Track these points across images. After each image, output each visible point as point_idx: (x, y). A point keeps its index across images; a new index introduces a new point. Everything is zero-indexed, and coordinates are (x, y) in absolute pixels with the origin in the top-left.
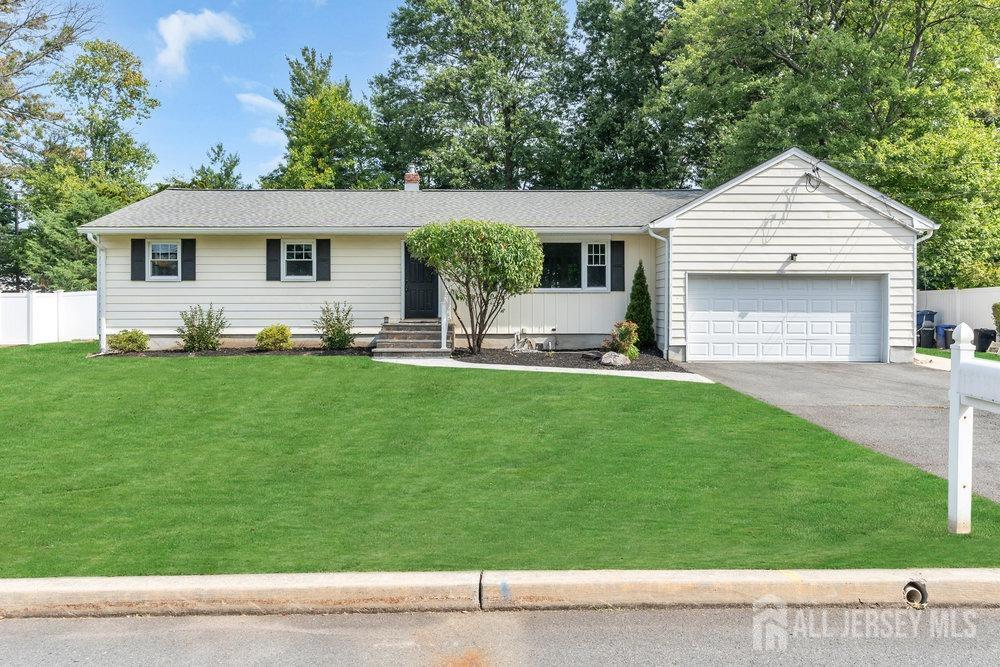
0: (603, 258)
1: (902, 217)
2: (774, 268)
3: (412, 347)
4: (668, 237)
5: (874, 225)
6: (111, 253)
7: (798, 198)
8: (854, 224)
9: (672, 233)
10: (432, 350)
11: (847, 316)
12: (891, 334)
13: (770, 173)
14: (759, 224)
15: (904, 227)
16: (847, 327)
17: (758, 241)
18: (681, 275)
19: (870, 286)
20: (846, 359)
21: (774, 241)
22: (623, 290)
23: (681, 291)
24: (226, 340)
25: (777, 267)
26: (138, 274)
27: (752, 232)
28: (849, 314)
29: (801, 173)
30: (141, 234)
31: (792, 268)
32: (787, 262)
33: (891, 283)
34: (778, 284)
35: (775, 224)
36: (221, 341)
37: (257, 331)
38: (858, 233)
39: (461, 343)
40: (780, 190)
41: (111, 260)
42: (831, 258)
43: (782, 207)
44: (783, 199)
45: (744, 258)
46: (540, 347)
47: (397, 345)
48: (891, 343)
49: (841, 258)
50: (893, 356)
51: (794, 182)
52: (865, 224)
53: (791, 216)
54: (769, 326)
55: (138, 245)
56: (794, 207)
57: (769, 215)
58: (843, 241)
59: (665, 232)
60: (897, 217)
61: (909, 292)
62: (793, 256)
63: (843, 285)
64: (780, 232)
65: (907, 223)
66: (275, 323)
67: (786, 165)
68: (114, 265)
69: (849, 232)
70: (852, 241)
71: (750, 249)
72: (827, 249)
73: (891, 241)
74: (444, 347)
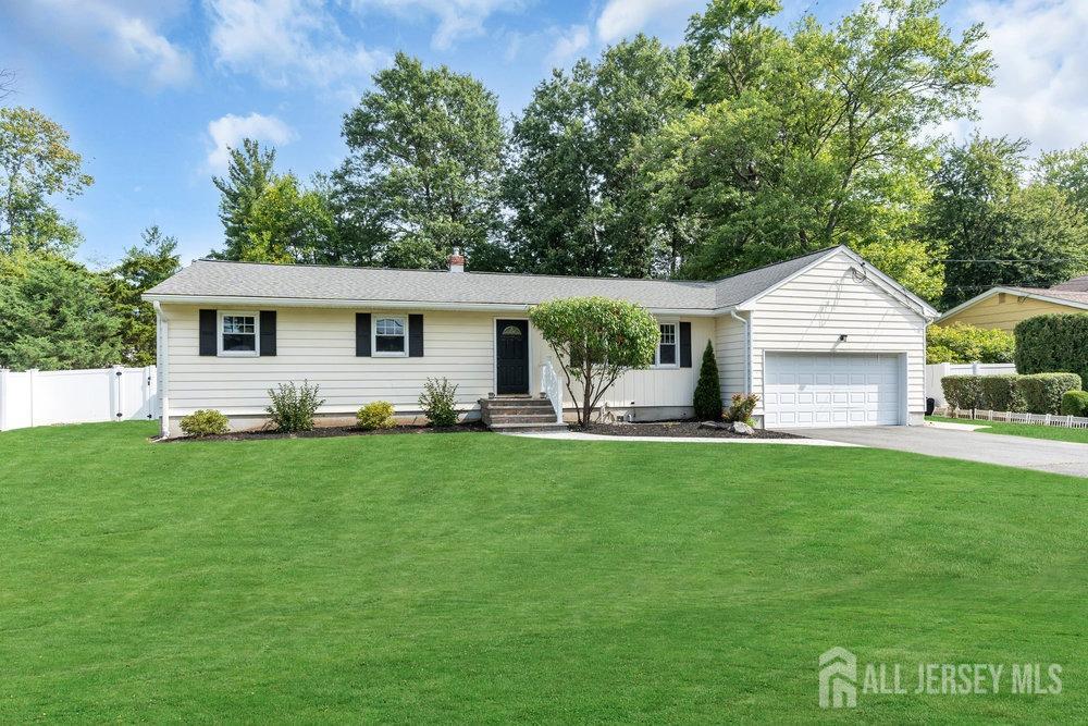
0: (673, 337)
1: (917, 307)
2: (827, 347)
3: (527, 422)
4: (748, 318)
5: (897, 313)
6: (174, 325)
7: (845, 288)
8: (884, 311)
9: (753, 315)
10: (546, 424)
11: (875, 388)
12: (909, 402)
13: (825, 266)
14: (817, 309)
15: (918, 314)
16: (875, 397)
17: (816, 323)
18: (759, 352)
19: (890, 362)
20: (875, 424)
21: (828, 324)
22: (690, 366)
23: (759, 367)
24: (322, 419)
25: (831, 346)
26: (207, 348)
27: (811, 316)
28: (876, 387)
29: (847, 267)
30: (211, 304)
31: (843, 347)
32: (838, 342)
33: (909, 360)
34: (827, 361)
35: (829, 309)
36: (316, 420)
37: (356, 409)
38: (887, 318)
39: (573, 417)
40: (832, 280)
41: (174, 333)
42: (868, 339)
43: (833, 295)
44: (834, 288)
45: (805, 338)
46: (621, 419)
47: (511, 420)
48: (910, 409)
49: (875, 339)
50: (912, 420)
51: (842, 274)
52: (891, 311)
53: (840, 302)
54: (822, 397)
55: (208, 317)
56: (842, 295)
57: (824, 302)
58: (876, 325)
59: (745, 314)
60: (914, 307)
61: (920, 367)
62: (842, 337)
63: (873, 362)
64: (832, 317)
65: (919, 310)
66: (376, 401)
67: (836, 259)
68: (178, 339)
69: (880, 318)
70: (882, 325)
71: (810, 331)
72: (865, 332)
73: (908, 326)
74: (560, 422)
